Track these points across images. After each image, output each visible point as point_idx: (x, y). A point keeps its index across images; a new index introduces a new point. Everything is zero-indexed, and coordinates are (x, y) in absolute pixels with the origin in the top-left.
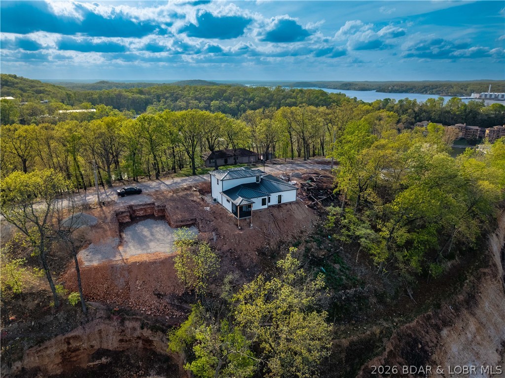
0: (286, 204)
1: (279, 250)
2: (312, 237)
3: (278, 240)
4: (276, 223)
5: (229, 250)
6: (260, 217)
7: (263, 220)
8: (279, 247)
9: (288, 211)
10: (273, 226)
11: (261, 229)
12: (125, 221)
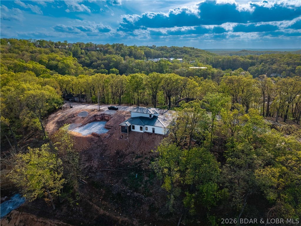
0: (156, 134)
1: (127, 156)
2: (152, 157)
3: (133, 150)
4: (140, 142)
5: (106, 145)
6: (135, 136)
7: (136, 138)
8: (129, 154)
9: (153, 138)
10: (137, 143)
11: (130, 142)
12: (98, 119)
